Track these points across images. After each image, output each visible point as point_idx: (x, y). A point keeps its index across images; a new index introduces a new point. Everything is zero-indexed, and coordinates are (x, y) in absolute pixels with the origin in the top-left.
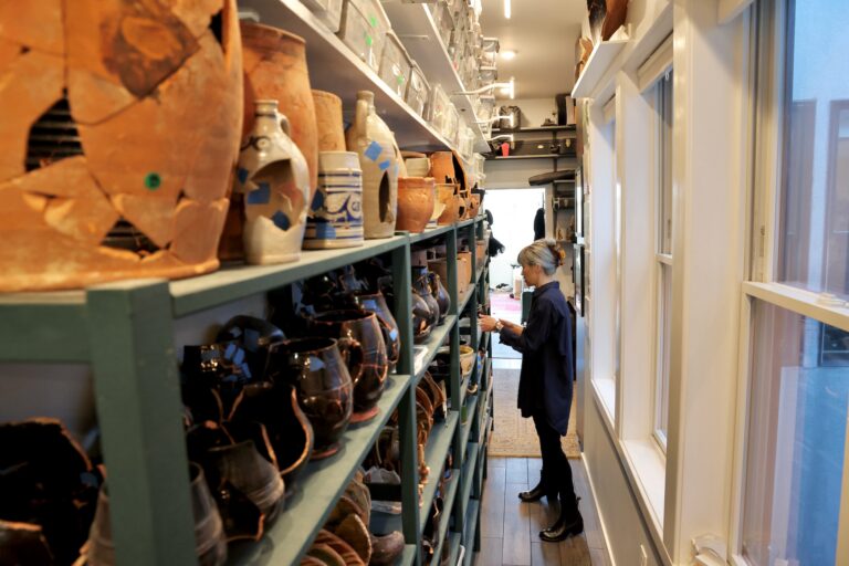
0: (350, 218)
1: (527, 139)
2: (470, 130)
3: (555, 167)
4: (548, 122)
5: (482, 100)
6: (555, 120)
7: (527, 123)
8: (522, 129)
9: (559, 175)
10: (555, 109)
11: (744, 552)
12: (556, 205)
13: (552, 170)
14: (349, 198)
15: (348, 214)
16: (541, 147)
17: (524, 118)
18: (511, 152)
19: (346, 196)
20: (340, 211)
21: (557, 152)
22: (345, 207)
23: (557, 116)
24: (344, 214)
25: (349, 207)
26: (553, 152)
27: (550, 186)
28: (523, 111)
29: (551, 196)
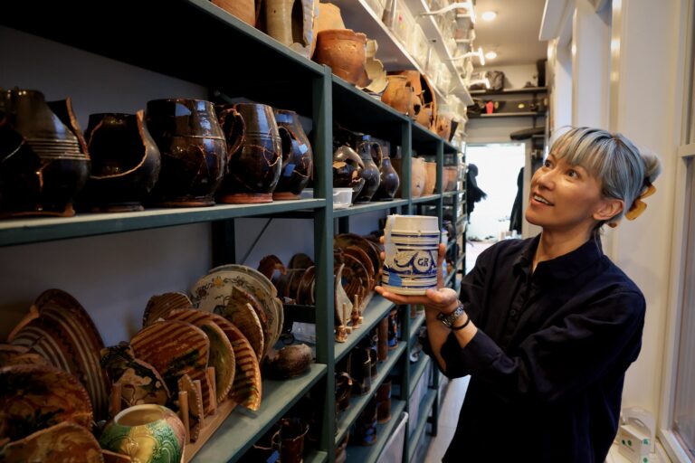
0: (416, 272)
1: (509, 100)
2: (444, 65)
3: (534, 125)
4: (529, 85)
5: (458, 44)
6: (535, 82)
7: (510, 86)
8: (505, 90)
9: (537, 131)
10: (535, 73)
11: (675, 429)
12: (533, 157)
13: (531, 127)
14: (416, 255)
15: (414, 267)
16: (521, 106)
17: (508, 82)
18: (495, 111)
19: (413, 253)
20: (407, 265)
21: (536, 110)
22: (411, 262)
23: (537, 79)
24: (410, 268)
25: (416, 263)
26: (533, 111)
27: (529, 141)
28: (507, 76)
29: (530, 150)
